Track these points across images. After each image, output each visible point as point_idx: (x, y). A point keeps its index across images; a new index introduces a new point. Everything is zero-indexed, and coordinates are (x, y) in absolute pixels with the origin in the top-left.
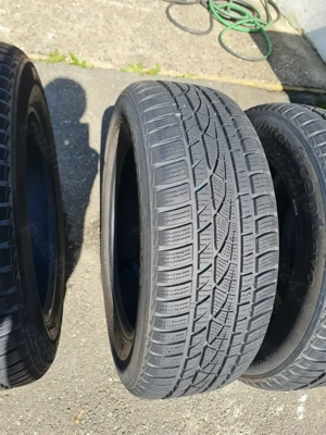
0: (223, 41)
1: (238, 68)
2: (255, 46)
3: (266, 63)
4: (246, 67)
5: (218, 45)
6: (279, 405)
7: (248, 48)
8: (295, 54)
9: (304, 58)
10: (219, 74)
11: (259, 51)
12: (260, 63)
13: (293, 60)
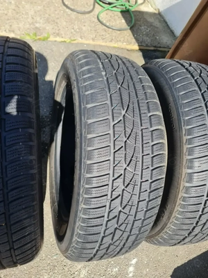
0: (100, 18)
1: (108, 36)
2: (123, 21)
3: (129, 31)
4: (114, 34)
5: (96, 20)
6: (116, 267)
7: (118, 22)
8: (151, 25)
9: (157, 28)
10: (93, 39)
11: (125, 24)
12: (125, 32)
13: (149, 29)
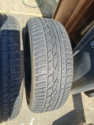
0: (24, 2)
1: (27, 10)
2: (36, 3)
3: (38, 8)
4: (30, 9)
5: (22, 3)
6: (23, 123)
7: (33, 4)
8: (50, 6)
9: (53, 7)
10: (19, 12)
11: (37, 5)
12: (36, 8)
13: (48, 7)
